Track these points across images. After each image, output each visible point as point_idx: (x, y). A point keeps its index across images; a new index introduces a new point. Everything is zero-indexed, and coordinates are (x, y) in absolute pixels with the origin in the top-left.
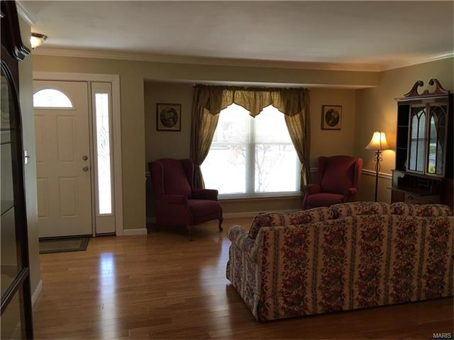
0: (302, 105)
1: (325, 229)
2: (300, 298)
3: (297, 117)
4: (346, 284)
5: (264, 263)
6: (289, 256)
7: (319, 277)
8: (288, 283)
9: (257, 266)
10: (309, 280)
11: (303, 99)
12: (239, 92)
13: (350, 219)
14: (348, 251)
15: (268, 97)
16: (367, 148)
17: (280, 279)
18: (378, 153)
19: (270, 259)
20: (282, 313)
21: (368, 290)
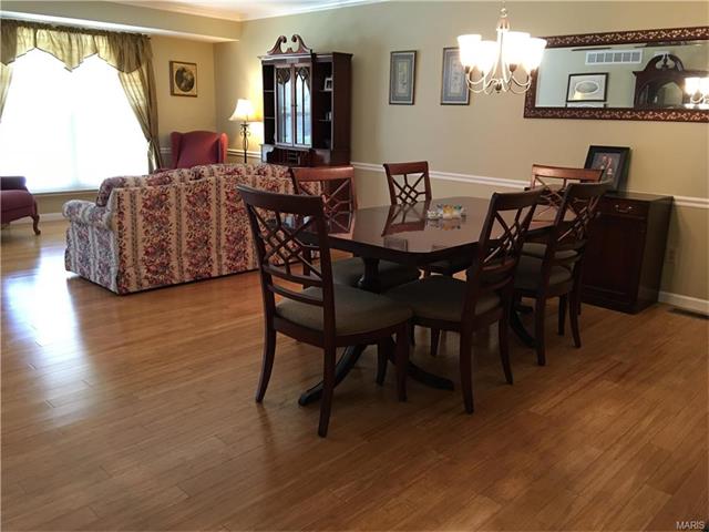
0: (141, 57)
1: (186, 189)
2: (165, 266)
3: (136, 75)
4: (213, 249)
5: (120, 228)
6: (149, 220)
7: (184, 243)
8: (150, 250)
9: (111, 235)
10: (173, 246)
11: (143, 50)
12: (44, 32)
13: (213, 179)
14: (213, 214)
15: (89, 43)
16: (231, 119)
17: (141, 247)
18: (245, 126)
19: (127, 223)
20: (146, 283)
21: (237, 254)
